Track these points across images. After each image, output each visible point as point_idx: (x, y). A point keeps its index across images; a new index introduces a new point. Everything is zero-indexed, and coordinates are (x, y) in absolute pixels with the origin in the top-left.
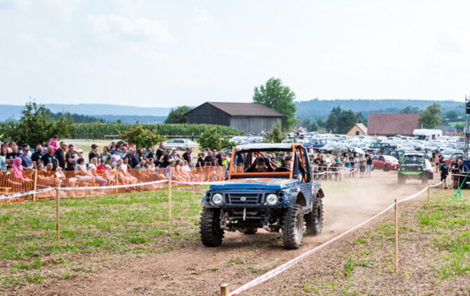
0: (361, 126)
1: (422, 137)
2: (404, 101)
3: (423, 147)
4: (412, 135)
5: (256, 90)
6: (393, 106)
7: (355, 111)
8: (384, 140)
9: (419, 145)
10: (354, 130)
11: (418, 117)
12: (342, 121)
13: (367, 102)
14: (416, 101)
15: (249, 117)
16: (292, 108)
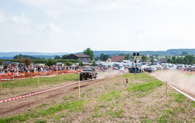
0: (110, 59)
1: (125, 62)
2: (121, 51)
3: (125, 65)
4: (123, 62)
5: (84, 51)
6: (118, 53)
7: (107, 54)
8: (116, 63)
9: (124, 64)
10: (108, 60)
11: (124, 57)
12: (104, 57)
13: (110, 52)
14: (124, 51)
15: (83, 58)
16: (93, 55)
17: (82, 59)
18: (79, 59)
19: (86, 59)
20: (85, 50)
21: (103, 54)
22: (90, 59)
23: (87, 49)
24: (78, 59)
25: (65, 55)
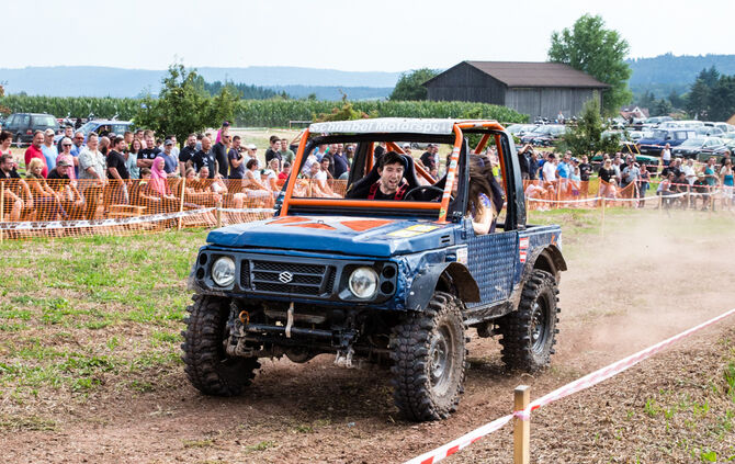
5: (555, 37)
12: (718, 95)
15: (539, 89)
16: (622, 72)
17: (535, 97)
18: (510, 98)
19: (564, 98)
20: (566, 34)
21: (713, 73)
22: (597, 97)
23: (578, 26)
24: (501, 103)
25: (418, 75)
